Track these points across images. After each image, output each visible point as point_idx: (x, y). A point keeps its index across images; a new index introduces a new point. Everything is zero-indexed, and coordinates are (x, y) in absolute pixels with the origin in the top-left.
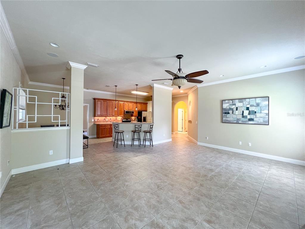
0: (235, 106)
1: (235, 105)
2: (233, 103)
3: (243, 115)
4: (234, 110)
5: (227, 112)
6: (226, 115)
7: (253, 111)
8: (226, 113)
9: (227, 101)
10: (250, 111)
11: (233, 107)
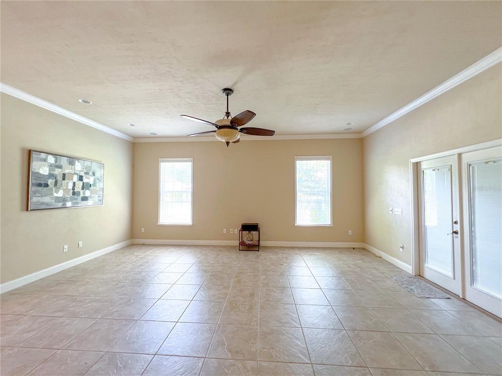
0: (61, 170)
1: (60, 167)
2: (57, 164)
3: (74, 189)
4: (58, 178)
5: (43, 182)
6: (40, 189)
7: (87, 183)
8: (40, 185)
9: (43, 155)
10: (83, 183)
11: (57, 172)
